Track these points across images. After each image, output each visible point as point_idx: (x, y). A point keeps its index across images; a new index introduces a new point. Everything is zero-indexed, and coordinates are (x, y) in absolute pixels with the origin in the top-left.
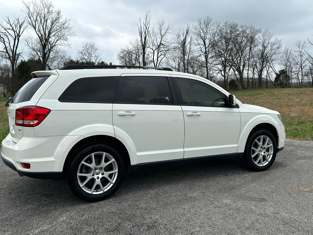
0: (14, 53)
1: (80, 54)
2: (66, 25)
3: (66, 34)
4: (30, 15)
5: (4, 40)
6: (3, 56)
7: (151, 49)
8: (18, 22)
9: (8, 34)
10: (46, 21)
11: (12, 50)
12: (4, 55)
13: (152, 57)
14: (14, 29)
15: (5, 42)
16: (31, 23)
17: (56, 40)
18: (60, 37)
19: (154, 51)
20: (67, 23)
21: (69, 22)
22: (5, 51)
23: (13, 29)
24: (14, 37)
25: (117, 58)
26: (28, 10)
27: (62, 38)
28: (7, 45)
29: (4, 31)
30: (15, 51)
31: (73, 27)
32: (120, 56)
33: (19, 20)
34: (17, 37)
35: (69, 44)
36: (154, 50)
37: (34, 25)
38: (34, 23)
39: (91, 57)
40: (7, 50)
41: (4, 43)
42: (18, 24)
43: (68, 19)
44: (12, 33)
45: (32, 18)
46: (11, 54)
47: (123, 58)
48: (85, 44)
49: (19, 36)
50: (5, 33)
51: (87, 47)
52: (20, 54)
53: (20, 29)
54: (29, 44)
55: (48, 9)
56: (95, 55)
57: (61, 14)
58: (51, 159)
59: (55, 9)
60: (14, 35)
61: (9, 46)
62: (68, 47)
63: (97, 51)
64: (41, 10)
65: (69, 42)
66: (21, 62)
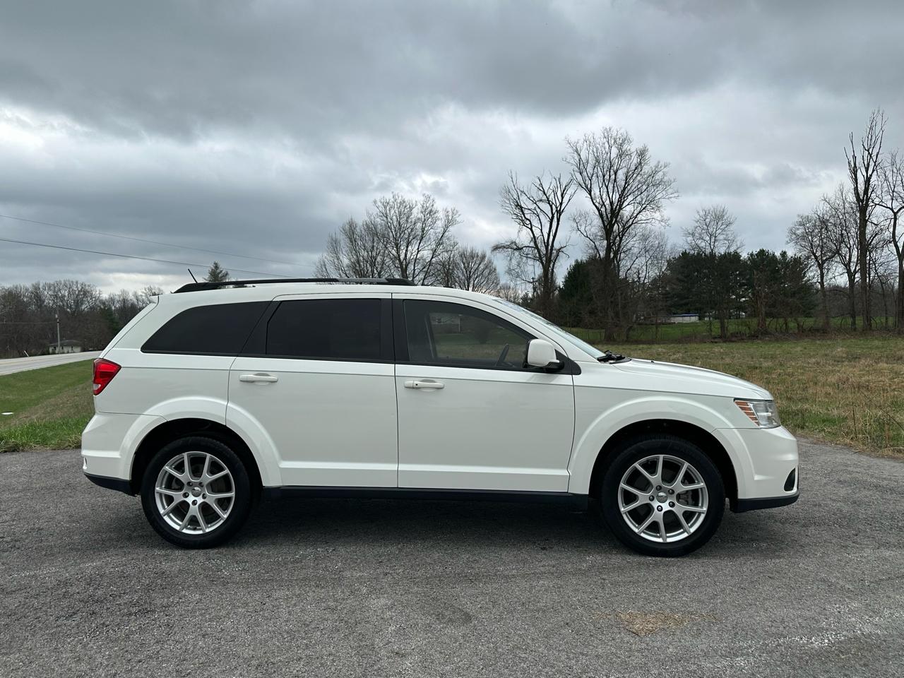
0: (549, 248)
1: (690, 238)
2: (659, 176)
3: (658, 197)
4: (582, 167)
5: (531, 224)
6: (529, 256)
7: (887, 208)
8: (559, 185)
9: (538, 210)
10: (616, 173)
11: (546, 241)
12: (531, 253)
13: (891, 230)
14: (550, 199)
15: (534, 228)
16: (582, 182)
17: (636, 212)
18: (644, 206)
19: (895, 214)
20: (661, 173)
21: (665, 170)
22: (532, 244)
23: (548, 200)
24: (550, 216)
25: (788, 239)
26: (577, 158)
27: (649, 207)
28: (537, 232)
29: (533, 206)
30: (550, 243)
31: (674, 180)
32: (795, 234)
33: (561, 180)
34: (555, 216)
35: (665, 218)
36: (895, 211)
37: (589, 187)
38: (588, 182)
39: (716, 244)
40: (535, 243)
41: (531, 229)
42: (559, 189)
43: (662, 163)
44: (546, 207)
45: (585, 174)
46: (543, 249)
47: (803, 237)
48: (702, 213)
49: (560, 213)
50: (535, 209)
51: (707, 220)
52: (563, 250)
53: (563, 198)
54: (579, 227)
55: (620, 149)
56: (725, 236)
57: (648, 155)
58: (116, 455)
59: (633, 147)
60: (550, 212)
61: (540, 234)
62: (663, 224)
63: (732, 227)
64: (604, 152)
65: (663, 214)
66: (575, 265)
